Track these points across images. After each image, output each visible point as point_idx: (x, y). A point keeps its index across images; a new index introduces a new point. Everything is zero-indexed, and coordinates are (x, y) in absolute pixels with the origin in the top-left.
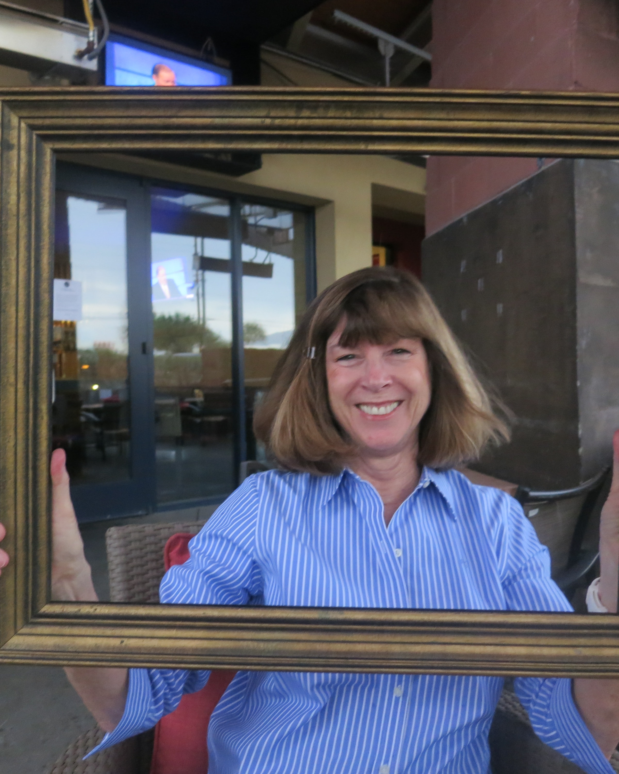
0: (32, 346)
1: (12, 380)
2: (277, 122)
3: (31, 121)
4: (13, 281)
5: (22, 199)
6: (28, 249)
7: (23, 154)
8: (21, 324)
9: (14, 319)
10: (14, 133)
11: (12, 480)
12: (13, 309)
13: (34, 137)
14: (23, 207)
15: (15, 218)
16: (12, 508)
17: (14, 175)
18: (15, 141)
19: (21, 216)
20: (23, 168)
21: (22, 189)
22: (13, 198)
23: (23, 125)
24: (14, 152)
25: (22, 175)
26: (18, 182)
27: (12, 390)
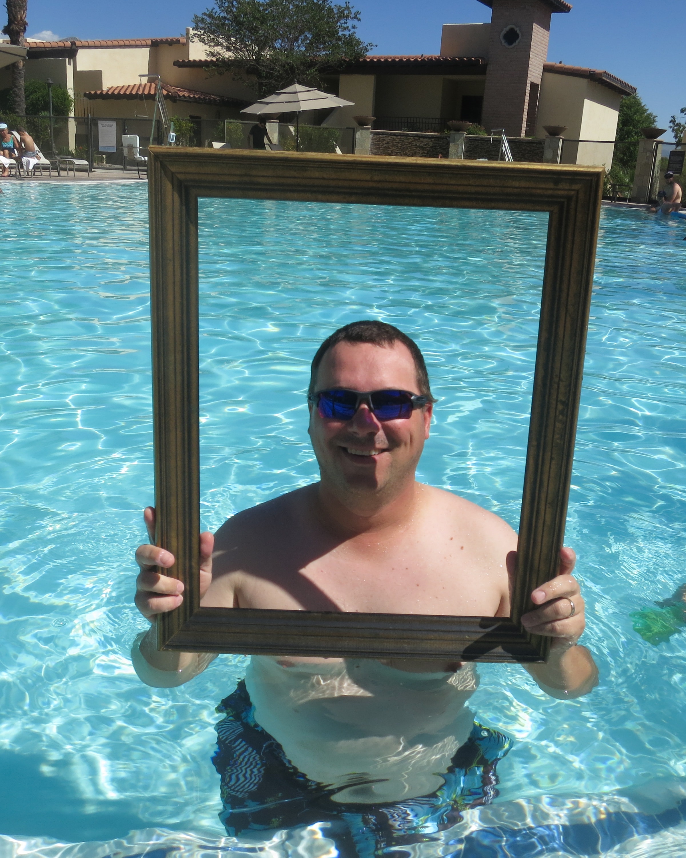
1: (376, 178)
2: (555, 386)
3: (574, 199)
4: (453, 182)
5: (516, 190)
7: (550, 192)
8: (419, 187)
10: (567, 186)
11: (297, 176)
13: (562, 200)
14: (509, 190)
15: (501, 185)
17: (534, 186)
18: (560, 186)
19: (502, 189)
20: (539, 191)
21: (523, 190)
22: (517, 184)
23: (573, 193)
24: (552, 186)
25: (534, 191)
26: (529, 188)
27: (368, 177)
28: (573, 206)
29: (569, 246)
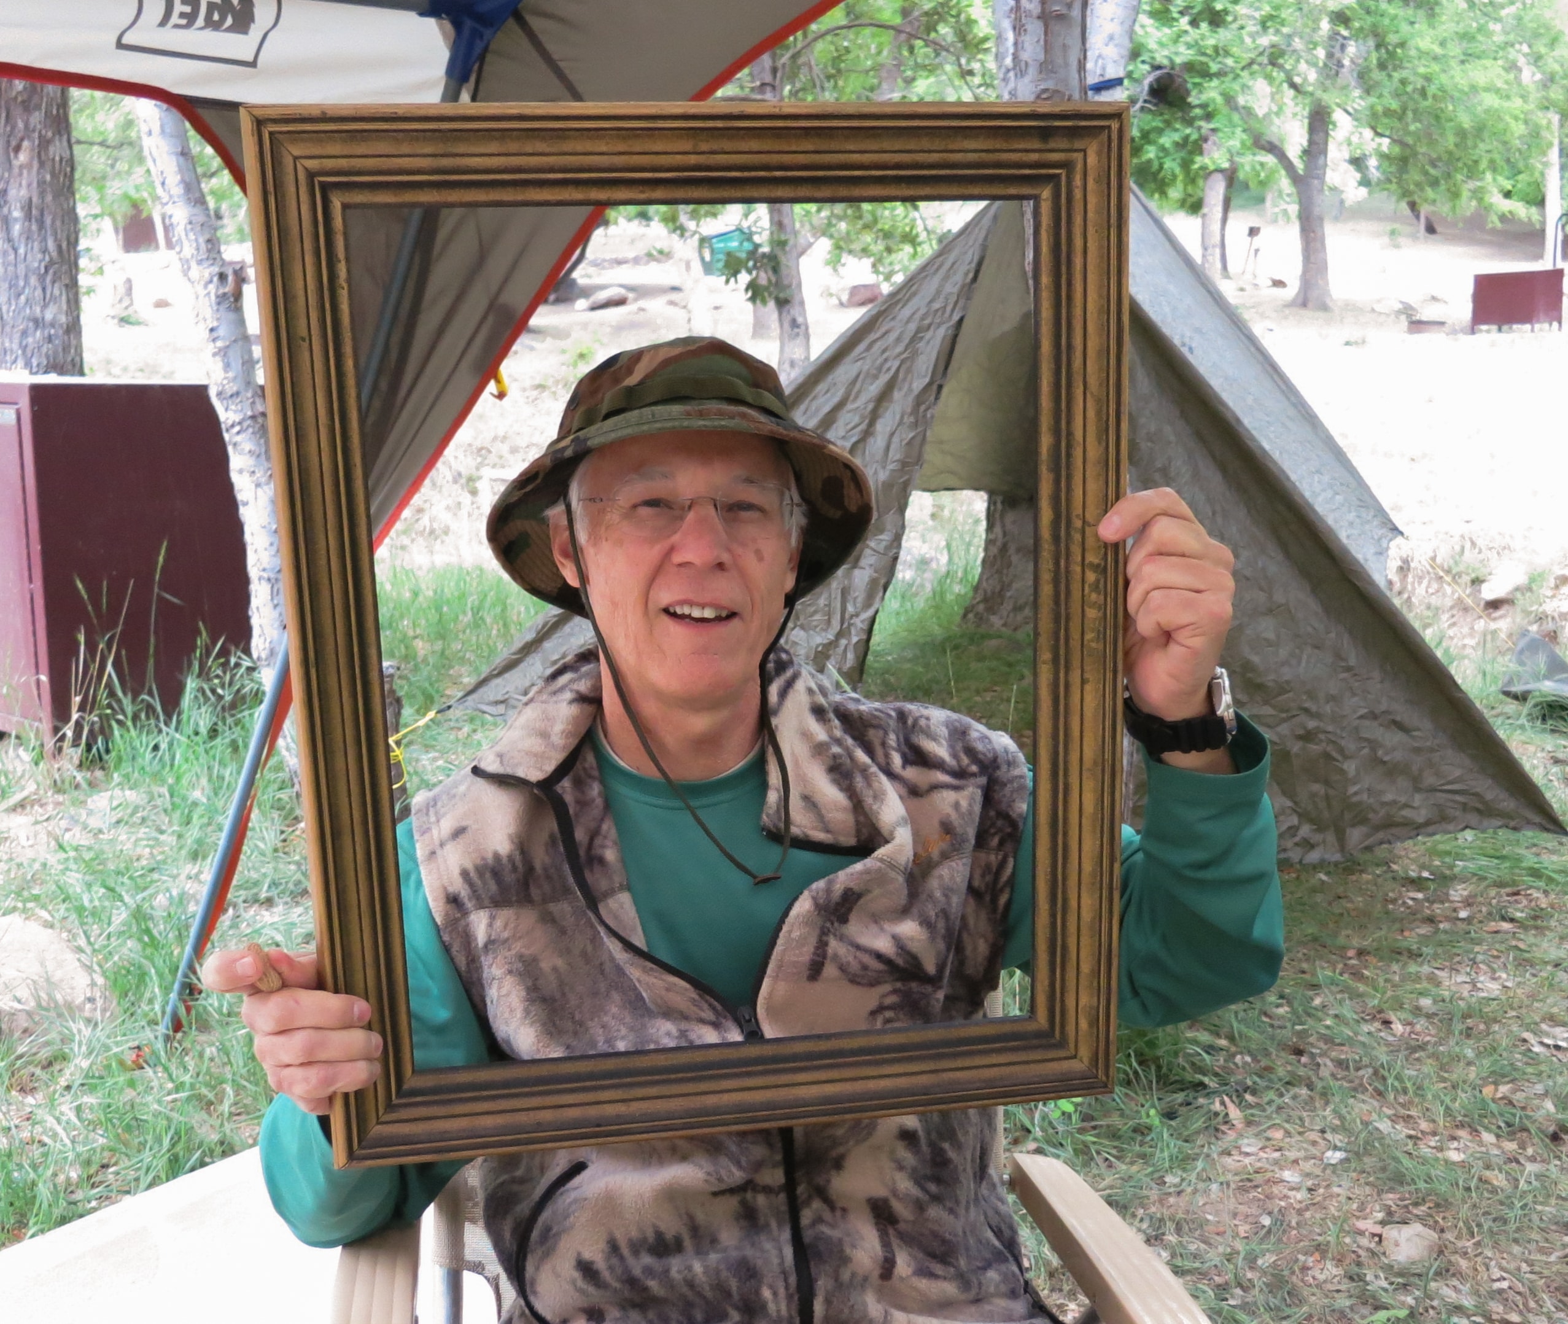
0: (753, 174)
1: (703, 147)
2: (1077, 536)
3: (1079, 167)
4: (851, 147)
5: (969, 157)
6: (898, 166)
7: (1034, 157)
8: (787, 159)
9: (794, 148)
10: (1064, 146)
11: (548, 150)
12: (811, 147)
13: (1058, 172)
14: (959, 158)
15: (942, 148)
16: (503, 150)
17: (1005, 146)
18: (1052, 145)
19: (945, 155)
20: (1015, 157)
21: (984, 155)
22: (971, 145)
23: (1076, 155)
24: (1037, 145)
25: (1005, 157)
26: (994, 152)
27: (688, 148)
28: (1078, 181)
29: (1078, 261)
